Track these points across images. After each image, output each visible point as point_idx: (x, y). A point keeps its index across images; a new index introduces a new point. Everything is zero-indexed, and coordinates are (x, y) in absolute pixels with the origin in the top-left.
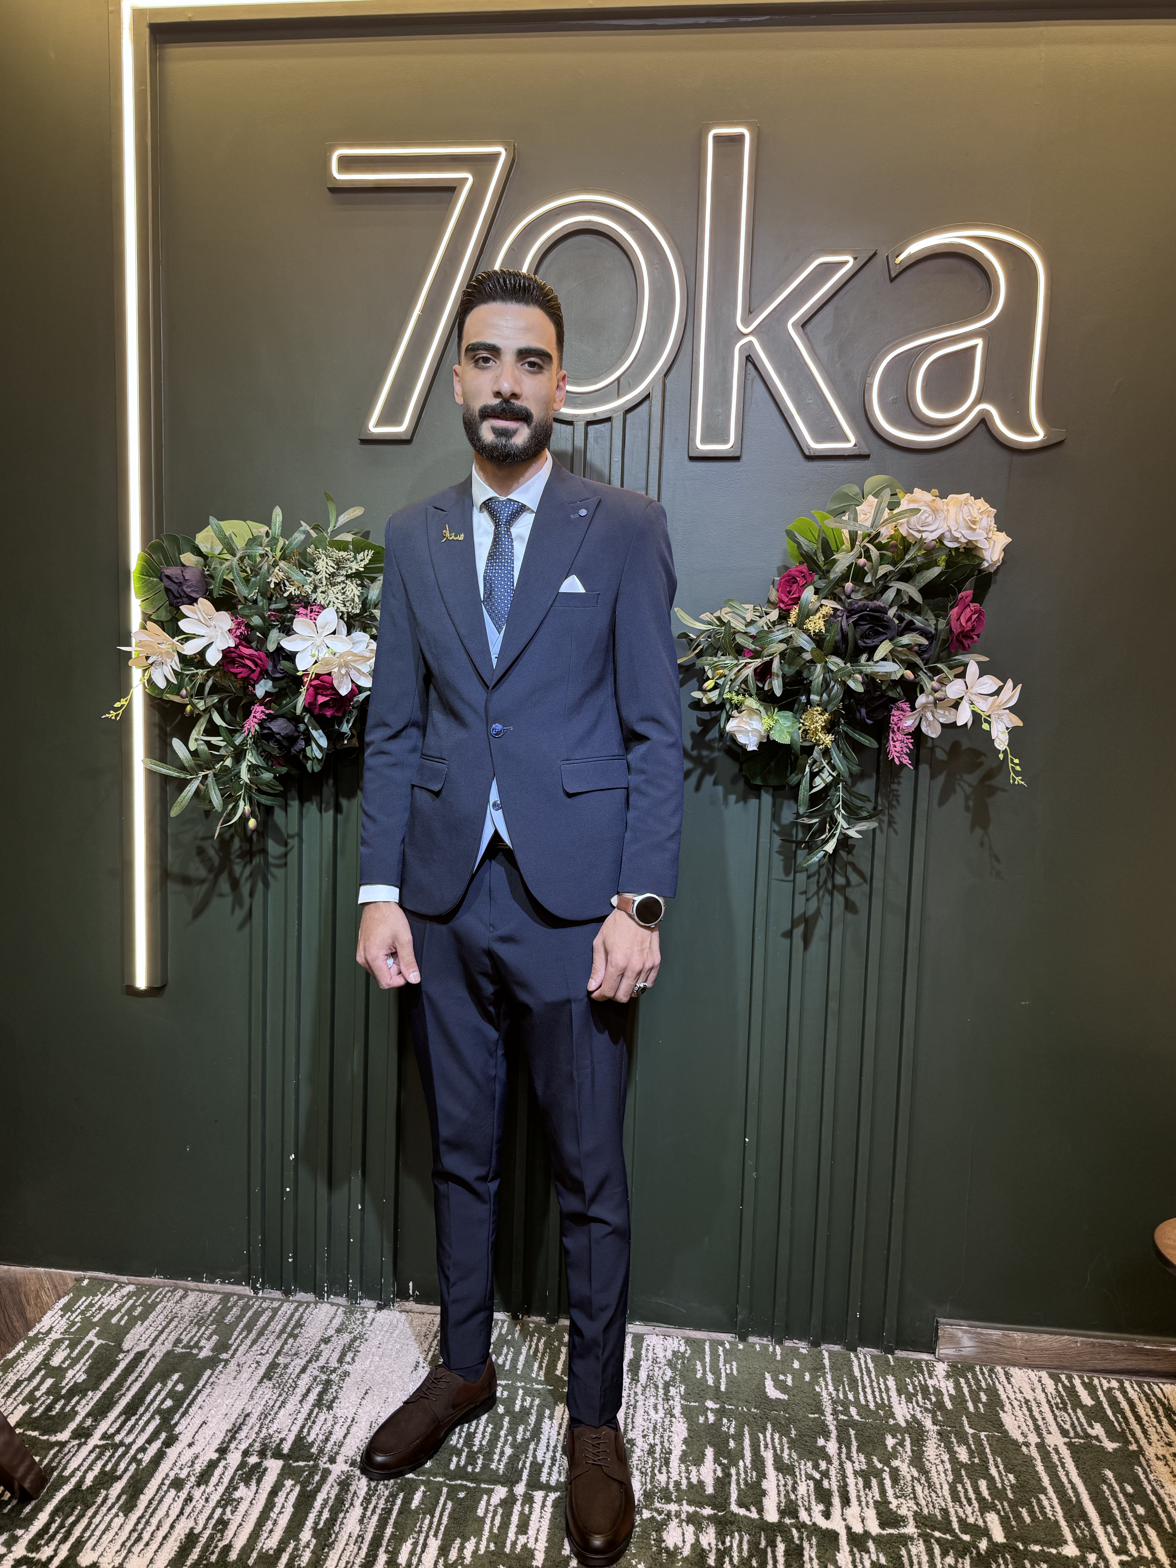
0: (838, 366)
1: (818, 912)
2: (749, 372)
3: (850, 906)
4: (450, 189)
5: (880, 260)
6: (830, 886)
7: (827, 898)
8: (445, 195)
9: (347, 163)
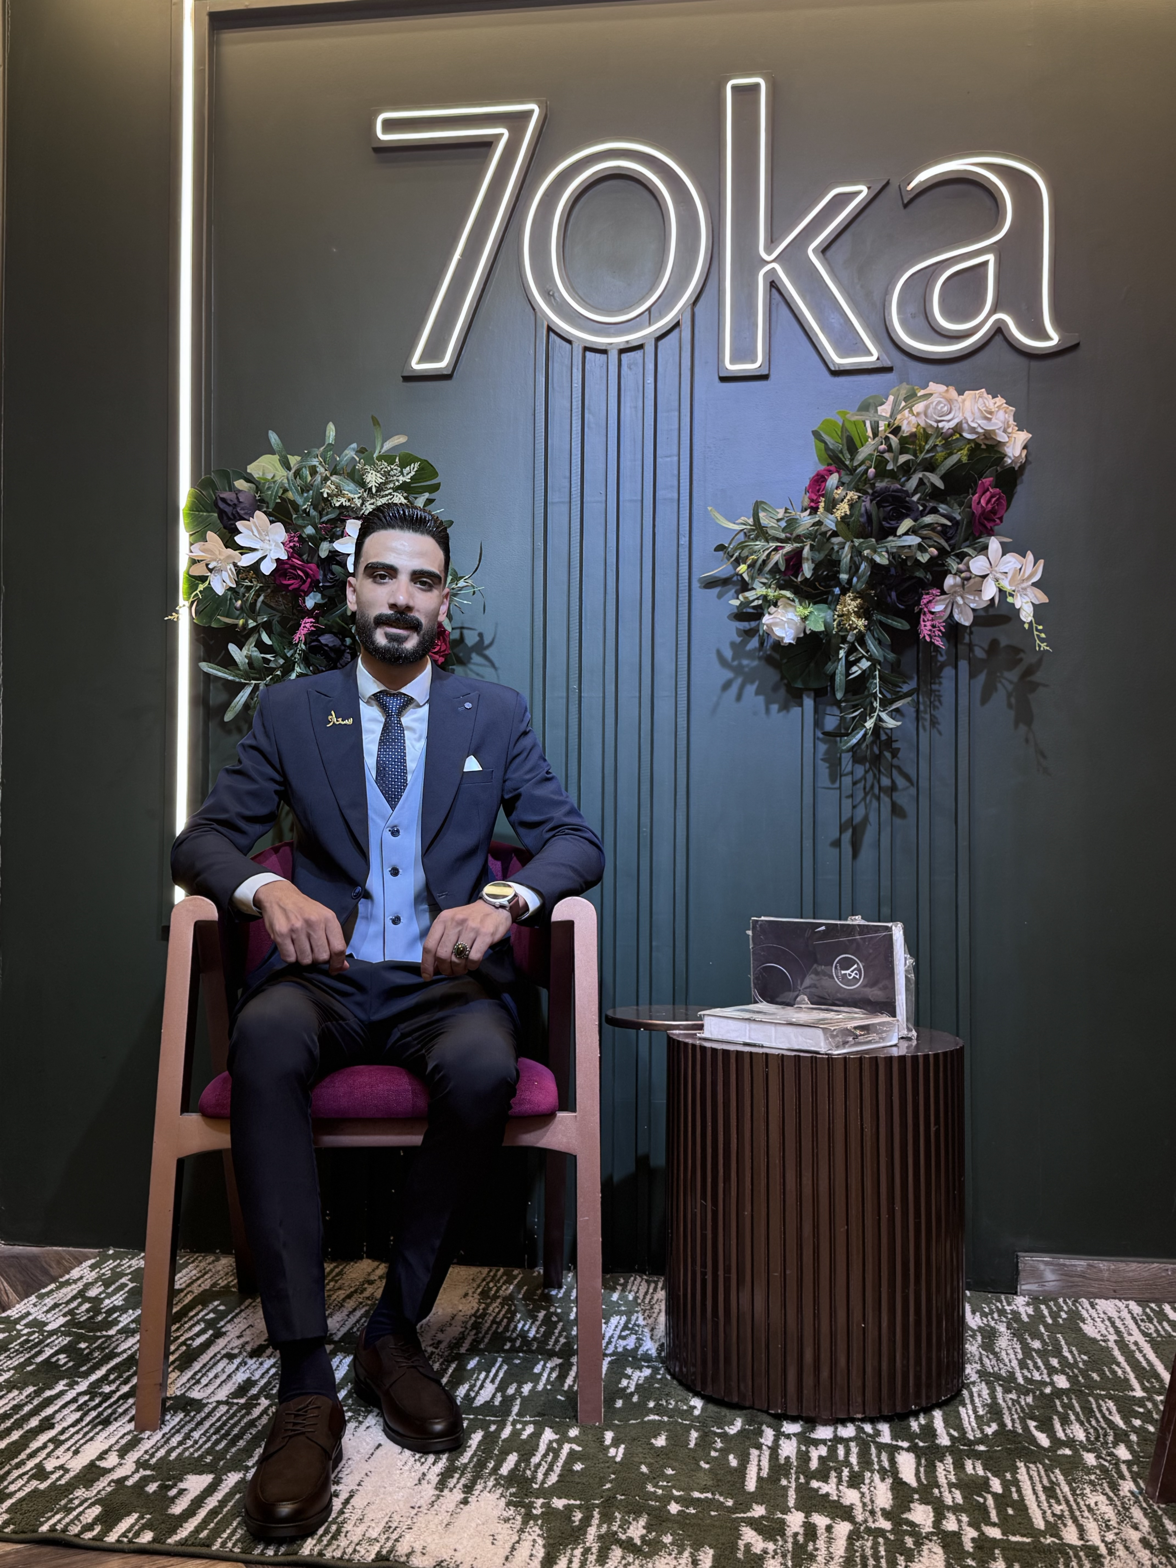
0: (858, 287)
1: (866, 819)
2: (773, 297)
3: (897, 810)
4: (486, 145)
5: (892, 189)
6: (876, 791)
7: (875, 804)
8: (483, 150)
9: (390, 125)
